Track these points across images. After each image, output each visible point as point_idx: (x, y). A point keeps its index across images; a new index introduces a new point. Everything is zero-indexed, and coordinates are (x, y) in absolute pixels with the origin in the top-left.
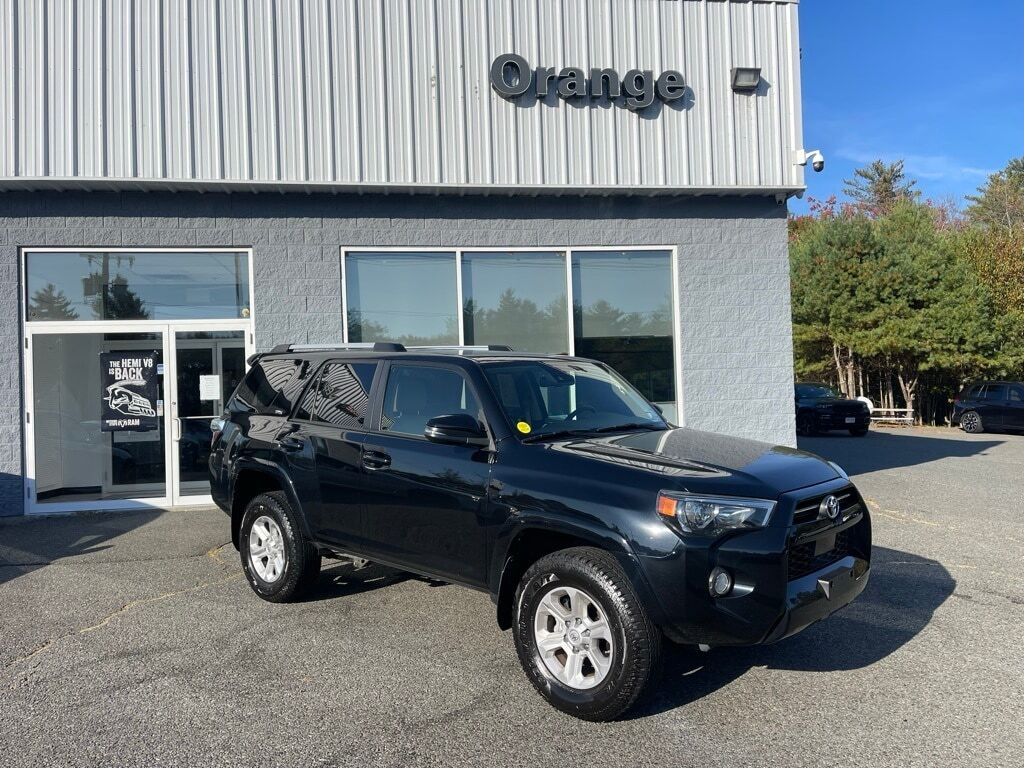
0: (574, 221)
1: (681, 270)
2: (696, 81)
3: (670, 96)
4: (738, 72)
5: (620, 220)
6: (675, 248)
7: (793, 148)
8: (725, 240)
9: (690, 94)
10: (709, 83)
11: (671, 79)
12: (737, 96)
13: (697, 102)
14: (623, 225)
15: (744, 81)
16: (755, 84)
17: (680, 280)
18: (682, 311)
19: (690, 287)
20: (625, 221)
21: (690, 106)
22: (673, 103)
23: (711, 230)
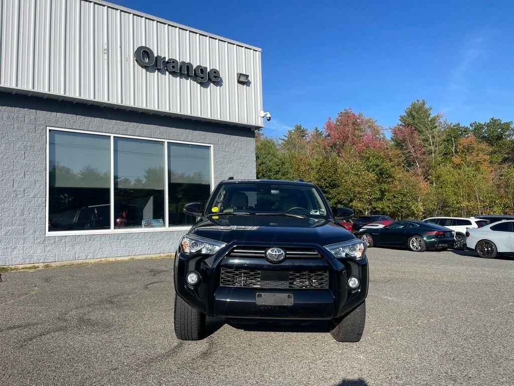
0: (169, 128)
1: (215, 155)
2: (224, 75)
3: (214, 79)
4: (240, 75)
5: (189, 130)
6: (212, 146)
7: (259, 110)
8: (232, 144)
9: (221, 81)
10: (228, 77)
11: (215, 72)
12: (239, 84)
13: (224, 84)
14: (191, 133)
15: (243, 79)
16: (246, 81)
17: (214, 160)
18: (215, 174)
19: (218, 163)
20: (191, 131)
21: (221, 85)
22: (214, 83)
23: (226, 140)
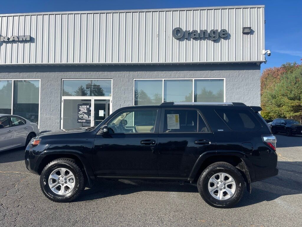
0: (195, 71)
1: (226, 85)
2: (232, 32)
3: (223, 36)
4: (244, 29)
5: (208, 71)
6: (225, 79)
7: (261, 49)
8: (240, 76)
9: (230, 35)
10: (236, 32)
11: (224, 31)
12: (244, 35)
13: (232, 37)
14: (209, 72)
15: (246, 31)
16: (250, 31)
17: (226, 88)
18: (226, 96)
19: (229, 90)
20: (210, 71)
21: (229, 38)
22: (224, 38)
23: (236, 74)
